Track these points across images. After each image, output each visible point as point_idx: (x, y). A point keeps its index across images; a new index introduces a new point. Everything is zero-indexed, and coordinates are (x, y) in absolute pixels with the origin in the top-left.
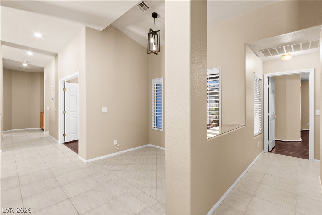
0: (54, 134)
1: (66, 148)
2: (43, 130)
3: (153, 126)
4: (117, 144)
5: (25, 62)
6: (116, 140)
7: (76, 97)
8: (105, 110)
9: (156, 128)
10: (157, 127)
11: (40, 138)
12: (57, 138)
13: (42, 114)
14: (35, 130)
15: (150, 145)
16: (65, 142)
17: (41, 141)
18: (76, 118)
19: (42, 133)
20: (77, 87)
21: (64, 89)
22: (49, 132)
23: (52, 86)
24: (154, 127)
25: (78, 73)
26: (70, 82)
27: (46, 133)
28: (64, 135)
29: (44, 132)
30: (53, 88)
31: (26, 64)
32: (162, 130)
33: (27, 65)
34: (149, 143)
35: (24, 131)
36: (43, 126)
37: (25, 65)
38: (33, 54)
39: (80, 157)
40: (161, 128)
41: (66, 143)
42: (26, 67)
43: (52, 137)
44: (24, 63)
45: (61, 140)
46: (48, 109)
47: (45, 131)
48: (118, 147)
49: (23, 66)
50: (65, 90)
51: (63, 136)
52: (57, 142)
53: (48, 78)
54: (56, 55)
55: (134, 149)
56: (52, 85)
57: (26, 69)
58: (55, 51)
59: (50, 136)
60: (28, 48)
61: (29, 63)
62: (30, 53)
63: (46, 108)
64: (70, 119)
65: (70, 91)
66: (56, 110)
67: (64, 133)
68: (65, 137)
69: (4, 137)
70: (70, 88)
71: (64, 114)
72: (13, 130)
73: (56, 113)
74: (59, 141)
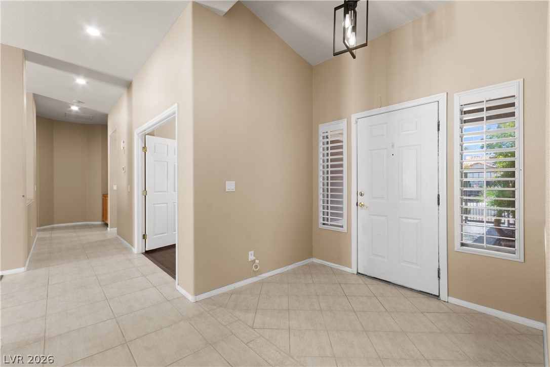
0: (126, 233)
1: (147, 261)
2: (106, 225)
3: (321, 221)
4: (254, 260)
5: (74, 101)
6: (252, 252)
7: (166, 163)
8: (230, 186)
9: (331, 225)
10: (332, 223)
11: (101, 241)
12: (131, 242)
13: (105, 196)
14: (93, 225)
15: (316, 260)
16: (147, 250)
17: (103, 246)
18: (166, 205)
19: (104, 232)
20: (168, 146)
21: (145, 148)
22: (116, 229)
23: (122, 145)
24: (324, 224)
25: (174, 108)
26: (154, 135)
27: (111, 231)
28: (144, 237)
29: (109, 229)
30: (124, 148)
31: (77, 106)
32: (345, 229)
33: (79, 109)
34: (311, 257)
35: (74, 227)
36: (106, 219)
37: (75, 108)
38: (87, 83)
39: (179, 288)
40: (342, 227)
41: (148, 253)
42: (77, 112)
43: (121, 239)
44: (73, 105)
45: (138, 247)
46: (115, 187)
47: (111, 228)
48: (256, 267)
49: (71, 111)
50: (146, 151)
51: (143, 239)
52: (131, 249)
53: (115, 132)
54: (129, 85)
55: (286, 270)
56: (122, 142)
57: (77, 116)
58: (127, 76)
59: (118, 236)
60: (76, 69)
61: (82, 105)
62: (81, 81)
63: (112, 188)
64: (156, 205)
65: (155, 152)
66: (129, 189)
67: (144, 233)
68: (147, 240)
69: (38, 238)
70: (155, 146)
71: (144, 196)
72: (55, 225)
73: (130, 194)
74: (134, 248)
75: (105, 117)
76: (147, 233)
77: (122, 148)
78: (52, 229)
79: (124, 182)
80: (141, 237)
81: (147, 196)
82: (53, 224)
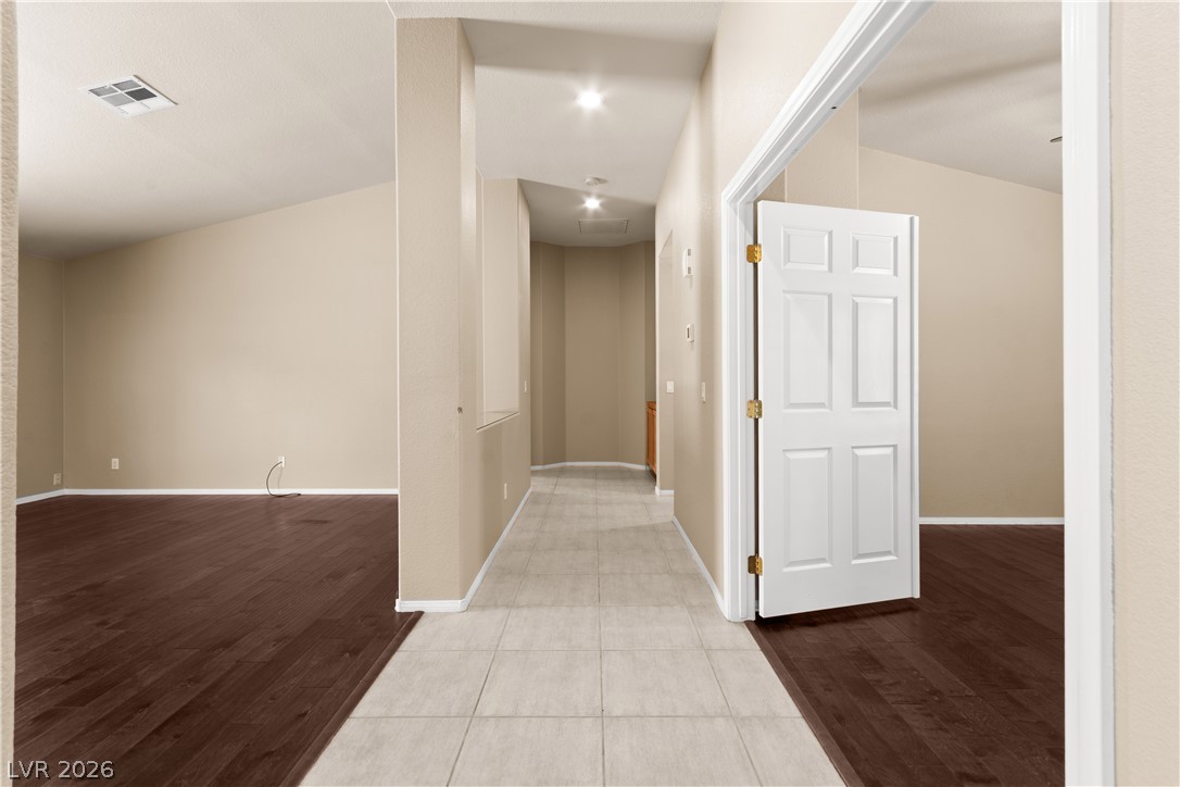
2: (653, 477)
7: (826, 298)
13: (651, 406)
16: (762, 614)
18: (824, 454)
20: (830, 233)
21: (753, 249)
22: (672, 492)
23: (685, 262)
27: (662, 497)
28: (753, 564)
29: (657, 489)
30: (689, 269)
31: (597, 195)
33: (601, 203)
36: (653, 458)
37: (592, 204)
45: (732, 600)
46: (670, 387)
47: (662, 488)
49: (587, 216)
50: (758, 258)
51: (750, 570)
53: (668, 242)
56: (685, 253)
57: (599, 225)
59: (676, 520)
61: (606, 191)
62: (590, 98)
63: (664, 387)
64: (791, 455)
65: (788, 259)
66: (704, 395)
67: (753, 554)
68: (761, 578)
69: (532, 493)
70: (788, 238)
71: (752, 421)
72: (568, 464)
73: (709, 407)
74: (721, 591)
75: (650, 213)
76: (761, 554)
77: (685, 272)
78: (562, 472)
79: (691, 374)
80: (743, 565)
81: (760, 421)
82: (565, 461)
